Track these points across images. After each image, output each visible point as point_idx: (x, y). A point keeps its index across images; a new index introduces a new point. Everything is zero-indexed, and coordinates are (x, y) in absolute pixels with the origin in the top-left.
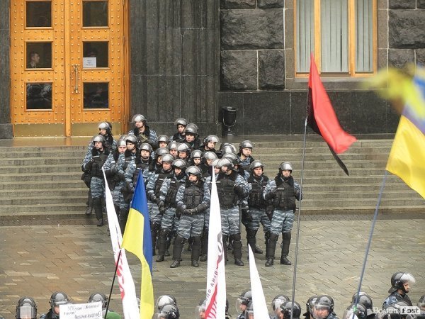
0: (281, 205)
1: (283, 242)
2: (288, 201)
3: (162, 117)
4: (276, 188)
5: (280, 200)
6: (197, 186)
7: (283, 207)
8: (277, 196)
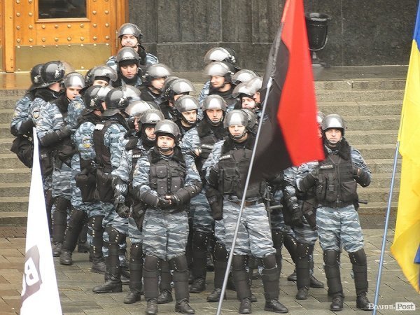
0: (330, 198)
1: (354, 269)
2: (341, 189)
3: (186, 33)
4: (318, 166)
5: (327, 188)
6: (173, 159)
7: (334, 202)
8: (321, 181)
